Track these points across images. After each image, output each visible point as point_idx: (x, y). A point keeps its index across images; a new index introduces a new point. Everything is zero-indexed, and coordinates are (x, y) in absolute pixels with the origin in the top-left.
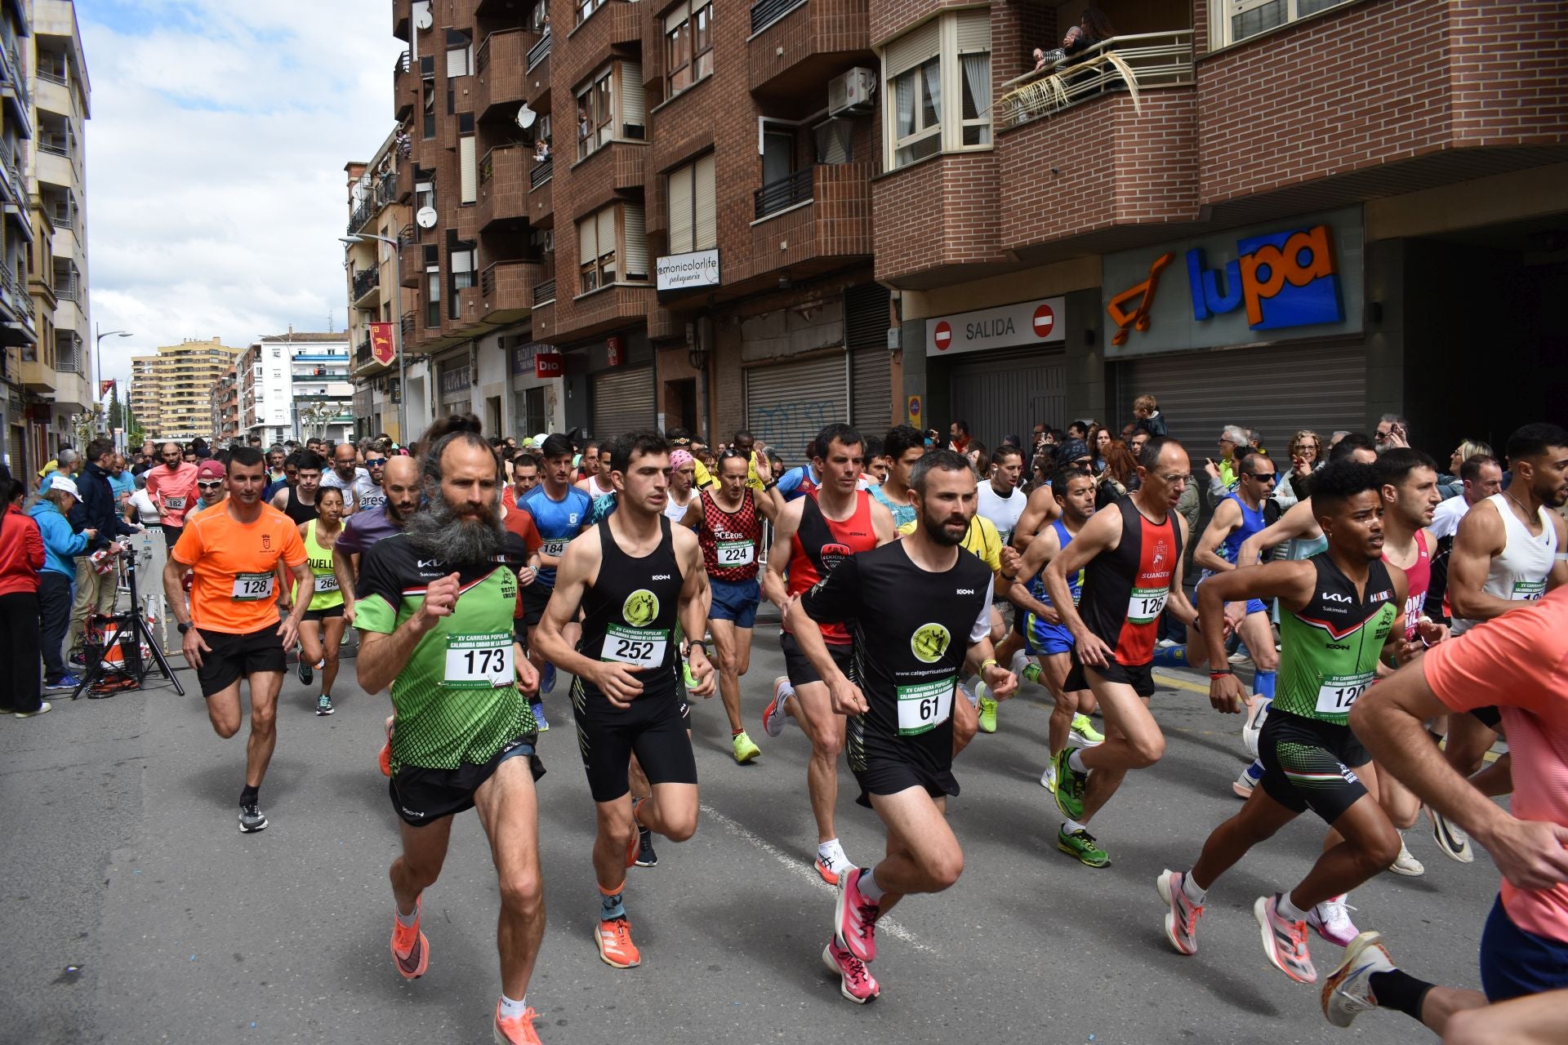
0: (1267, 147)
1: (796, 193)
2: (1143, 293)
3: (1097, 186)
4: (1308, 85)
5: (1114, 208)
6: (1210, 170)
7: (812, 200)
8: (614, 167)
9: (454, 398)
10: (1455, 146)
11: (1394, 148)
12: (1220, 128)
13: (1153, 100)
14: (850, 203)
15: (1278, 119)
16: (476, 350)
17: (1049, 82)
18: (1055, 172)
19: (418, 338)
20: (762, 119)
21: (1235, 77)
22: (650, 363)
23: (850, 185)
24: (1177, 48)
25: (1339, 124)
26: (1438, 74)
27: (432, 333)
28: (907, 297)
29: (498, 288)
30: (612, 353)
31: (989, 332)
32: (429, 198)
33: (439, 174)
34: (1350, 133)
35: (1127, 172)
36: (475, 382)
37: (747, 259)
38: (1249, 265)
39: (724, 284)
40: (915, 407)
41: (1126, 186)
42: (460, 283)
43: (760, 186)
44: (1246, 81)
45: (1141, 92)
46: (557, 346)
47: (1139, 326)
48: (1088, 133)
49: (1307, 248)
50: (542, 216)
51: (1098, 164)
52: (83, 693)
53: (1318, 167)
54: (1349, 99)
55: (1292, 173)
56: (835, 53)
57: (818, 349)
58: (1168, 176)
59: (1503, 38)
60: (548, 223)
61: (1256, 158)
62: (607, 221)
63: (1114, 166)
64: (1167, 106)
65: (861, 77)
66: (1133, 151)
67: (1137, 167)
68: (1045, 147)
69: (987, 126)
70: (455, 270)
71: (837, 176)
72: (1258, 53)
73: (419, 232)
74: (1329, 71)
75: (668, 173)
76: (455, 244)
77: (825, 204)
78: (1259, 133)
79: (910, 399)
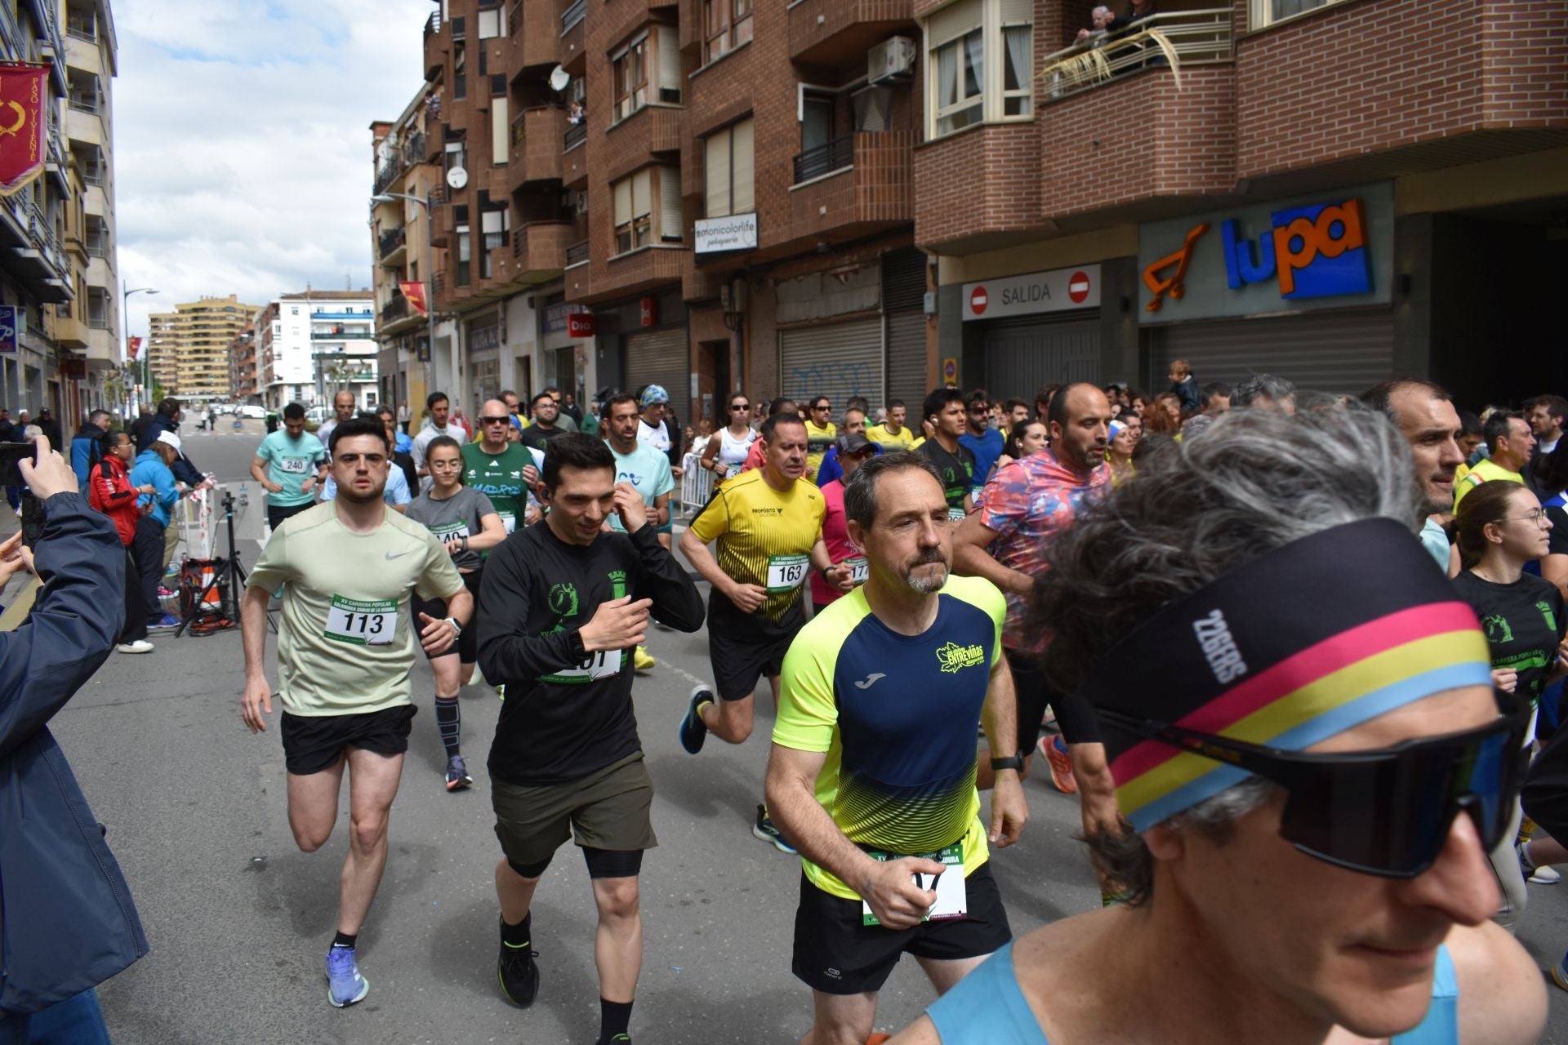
0: (1304, 124)
1: (834, 160)
2: (1177, 262)
3: (1137, 158)
4: (1345, 66)
5: (1154, 180)
6: (1248, 145)
7: (850, 167)
8: (650, 130)
9: (481, 357)
10: (1485, 127)
11: (1426, 128)
12: (1259, 105)
13: (1193, 76)
14: (890, 170)
15: (1316, 98)
16: (505, 310)
17: (1091, 56)
18: (1096, 144)
19: (448, 297)
20: (801, 86)
21: (1274, 56)
22: (685, 324)
23: (890, 153)
24: (1216, 26)
25: (1374, 104)
26: (1471, 57)
27: (462, 293)
28: (943, 262)
29: (531, 248)
30: (645, 314)
31: (1025, 297)
32: (459, 158)
33: (470, 135)
34: (1385, 112)
35: (1167, 146)
36: (504, 341)
37: (786, 223)
38: (1282, 237)
39: (762, 246)
40: (950, 370)
41: (1166, 159)
42: (491, 243)
43: (799, 151)
44: (1284, 60)
45: (1182, 68)
46: (589, 306)
47: (1173, 294)
48: (1130, 106)
49: (1339, 221)
50: (576, 177)
51: (1138, 137)
52: (184, 632)
53: (1353, 144)
54: (1385, 80)
55: (1328, 149)
56: (876, 22)
57: (854, 312)
58: (1207, 150)
59: (1534, 25)
60: (582, 185)
61: (1293, 134)
62: (643, 184)
63: (1154, 140)
64: (1207, 82)
65: (901, 46)
66: (1173, 125)
67: (1177, 140)
68: (1086, 120)
69: (1028, 98)
70: (487, 229)
71: (877, 143)
72: (1296, 34)
73: (450, 192)
74: (1366, 52)
75: (707, 136)
76: (486, 204)
77: (865, 171)
78: (1296, 110)
79: (946, 362)
